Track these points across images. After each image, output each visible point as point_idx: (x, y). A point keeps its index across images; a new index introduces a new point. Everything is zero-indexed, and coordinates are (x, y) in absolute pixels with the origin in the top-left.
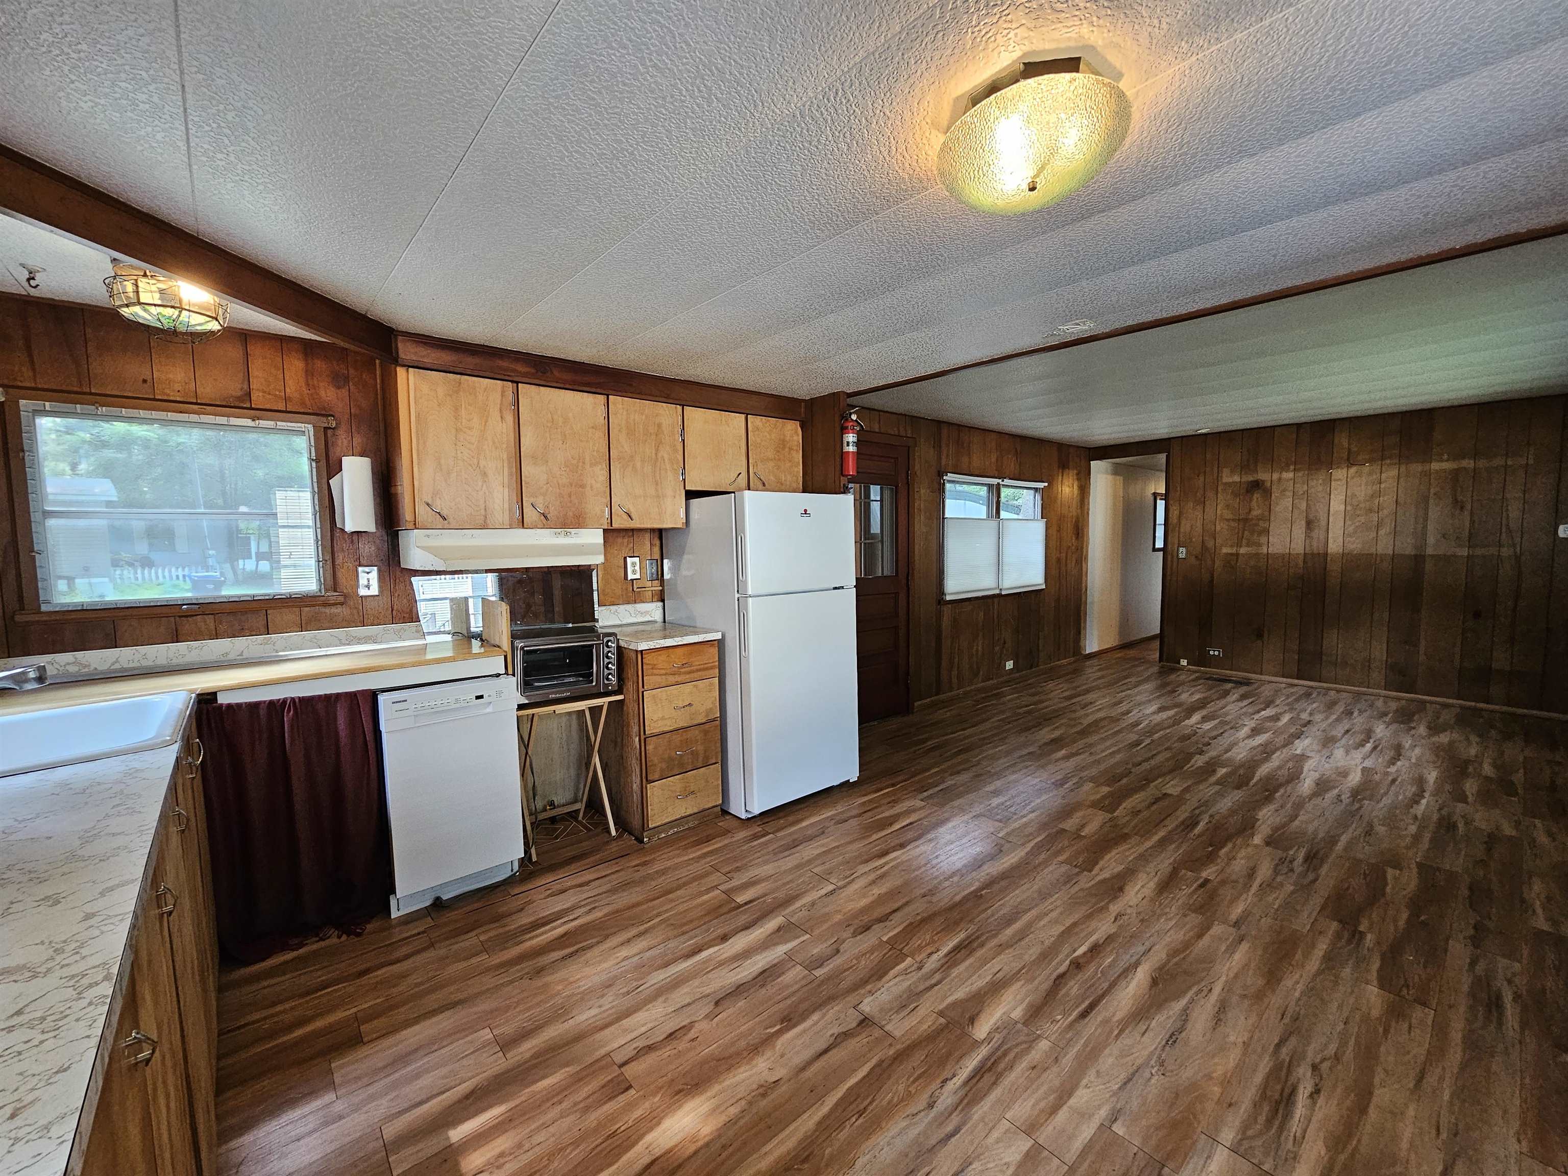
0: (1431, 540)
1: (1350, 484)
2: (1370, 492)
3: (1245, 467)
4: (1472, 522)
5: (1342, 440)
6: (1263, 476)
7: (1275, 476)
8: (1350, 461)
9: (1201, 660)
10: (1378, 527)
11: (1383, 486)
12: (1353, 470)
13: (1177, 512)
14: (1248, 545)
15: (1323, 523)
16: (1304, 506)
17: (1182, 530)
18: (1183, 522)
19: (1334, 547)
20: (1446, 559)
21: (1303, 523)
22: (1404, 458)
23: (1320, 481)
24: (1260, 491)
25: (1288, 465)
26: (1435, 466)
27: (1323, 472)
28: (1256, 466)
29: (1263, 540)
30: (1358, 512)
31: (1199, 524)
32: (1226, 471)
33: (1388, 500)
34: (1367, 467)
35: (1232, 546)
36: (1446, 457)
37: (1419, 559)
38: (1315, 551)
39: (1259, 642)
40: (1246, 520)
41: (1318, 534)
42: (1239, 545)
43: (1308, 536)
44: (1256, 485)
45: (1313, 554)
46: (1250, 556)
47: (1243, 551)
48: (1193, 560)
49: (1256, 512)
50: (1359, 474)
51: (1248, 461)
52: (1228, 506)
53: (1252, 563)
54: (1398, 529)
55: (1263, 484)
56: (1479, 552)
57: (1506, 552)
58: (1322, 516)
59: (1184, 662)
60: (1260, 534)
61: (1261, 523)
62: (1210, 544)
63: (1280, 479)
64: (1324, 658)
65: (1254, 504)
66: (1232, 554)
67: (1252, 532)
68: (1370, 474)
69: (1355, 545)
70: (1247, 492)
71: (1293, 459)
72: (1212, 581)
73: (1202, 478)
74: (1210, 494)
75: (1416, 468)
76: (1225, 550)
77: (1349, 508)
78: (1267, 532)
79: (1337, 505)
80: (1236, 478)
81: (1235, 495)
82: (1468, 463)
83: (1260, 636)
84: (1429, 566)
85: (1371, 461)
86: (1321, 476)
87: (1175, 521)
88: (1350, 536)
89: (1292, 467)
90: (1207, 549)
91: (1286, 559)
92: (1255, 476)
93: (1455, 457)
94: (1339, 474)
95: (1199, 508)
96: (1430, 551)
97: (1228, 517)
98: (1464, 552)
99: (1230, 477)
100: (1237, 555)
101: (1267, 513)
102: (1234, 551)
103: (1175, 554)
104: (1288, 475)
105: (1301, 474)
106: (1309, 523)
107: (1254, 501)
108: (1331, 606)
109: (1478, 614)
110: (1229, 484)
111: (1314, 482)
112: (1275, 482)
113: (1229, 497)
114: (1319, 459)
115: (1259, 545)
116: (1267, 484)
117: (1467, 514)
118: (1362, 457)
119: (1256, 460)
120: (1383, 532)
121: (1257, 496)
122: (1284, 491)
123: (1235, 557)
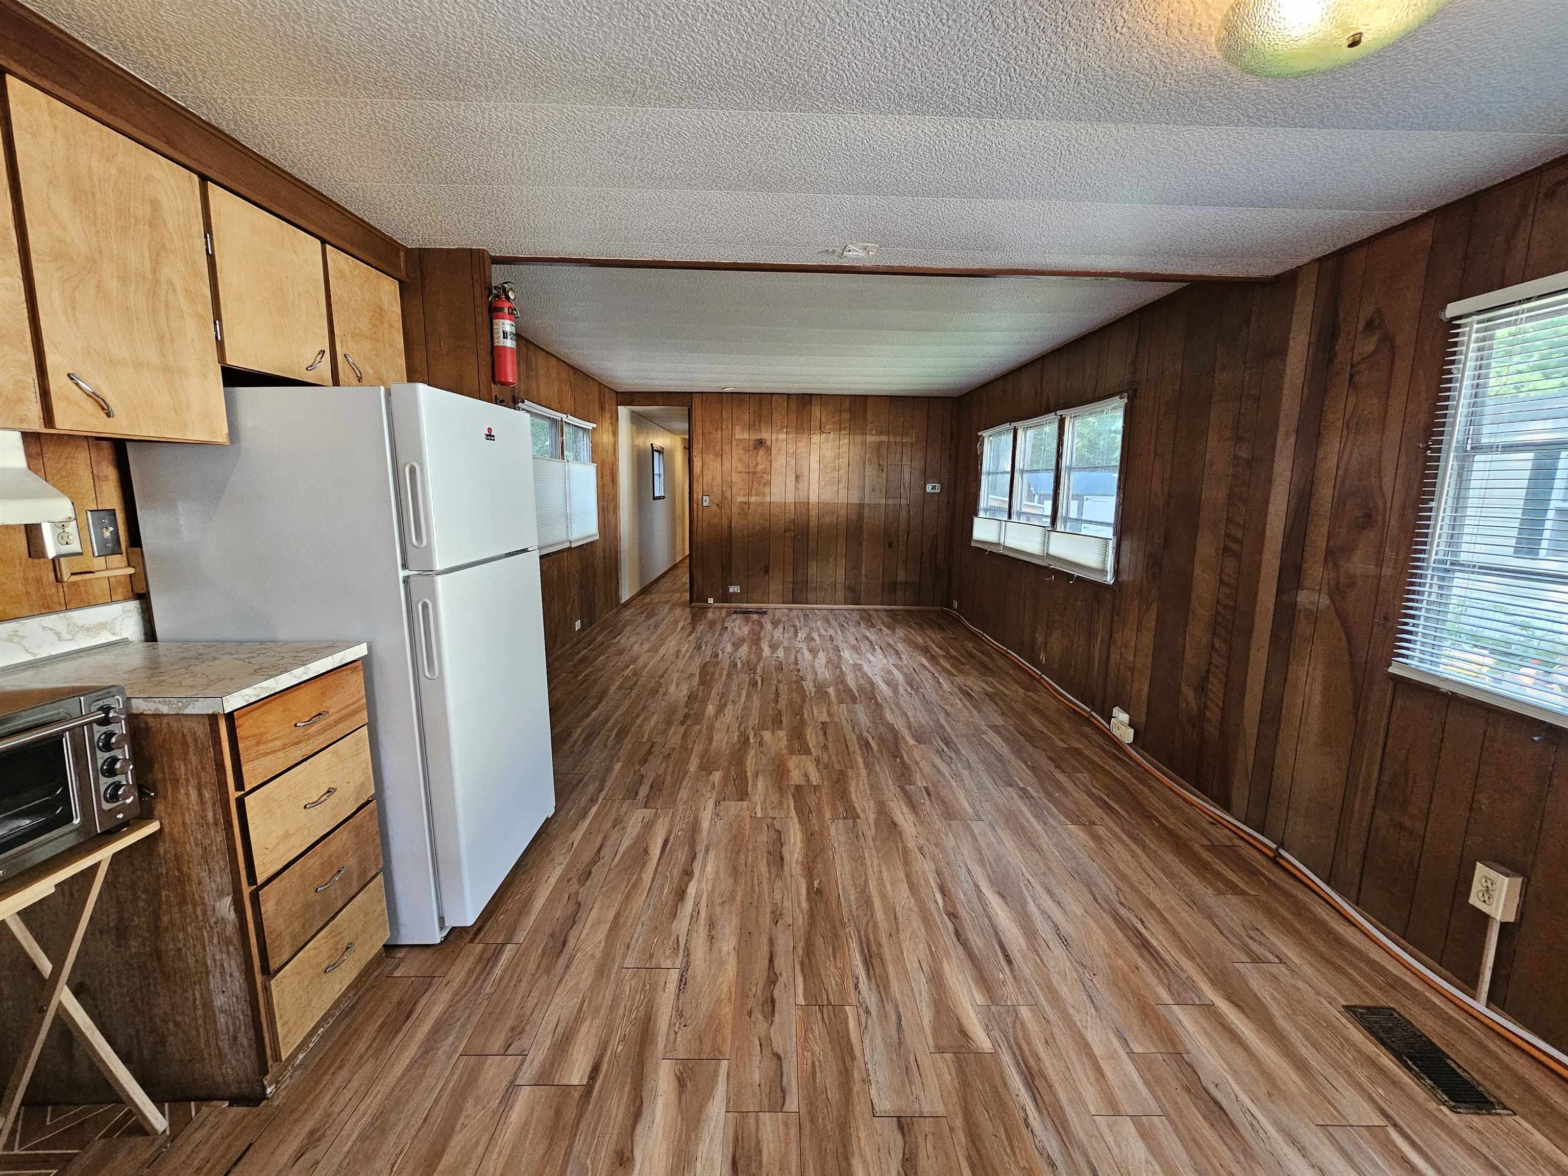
0: (867, 492)
1: (822, 447)
2: (833, 455)
3: (751, 427)
4: (887, 480)
5: (816, 411)
6: (765, 435)
7: (774, 436)
8: (821, 430)
9: (726, 597)
10: (839, 481)
11: (841, 451)
12: (824, 436)
13: (700, 464)
14: (757, 495)
15: (806, 478)
16: (793, 463)
17: (705, 480)
18: (705, 473)
19: (813, 499)
20: (876, 506)
21: (794, 477)
22: (852, 431)
23: (804, 443)
24: (763, 448)
25: (782, 428)
26: (869, 438)
27: (806, 436)
28: (760, 427)
29: (767, 490)
30: (827, 470)
31: (719, 476)
32: (738, 429)
33: (844, 461)
34: (831, 436)
35: (745, 496)
36: (874, 432)
37: (861, 506)
38: (802, 500)
39: (766, 577)
40: (754, 473)
41: (803, 486)
42: (750, 494)
43: (796, 488)
44: (760, 443)
45: (800, 503)
46: (757, 505)
47: (752, 500)
48: (714, 508)
49: (760, 467)
50: (827, 440)
51: (754, 421)
52: (740, 460)
53: (759, 510)
54: (850, 484)
55: (765, 443)
56: (890, 502)
57: (903, 501)
58: (806, 472)
59: (711, 601)
60: (765, 485)
61: (765, 475)
62: (728, 494)
63: (777, 440)
64: (809, 585)
65: (759, 460)
66: (745, 503)
67: (759, 484)
68: (834, 441)
69: (828, 496)
70: (755, 448)
71: (786, 424)
72: (730, 526)
73: (719, 433)
74: (726, 448)
75: (859, 439)
76: (740, 499)
77: (821, 467)
78: (768, 483)
79: (814, 465)
80: (746, 436)
81: (746, 450)
82: (884, 438)
83: (767, 572)
84: (866, 512)
85: (834, 430)
86: (804, 438)
87: (699, 472)
88: (821, 489)
89: (785, 430)
90: (726, 498)
91: (783, 506)
92: (760, 435)
93: (880, 433)
94: (815, 438)
95: (719, 460)
96: (867, 501)
97: (740, 470)
98: (883, 501)
99: (741, 434)
100: (748, 503)
101: (769, 468)
102: (745, 499)
103: (700, 503)
104: (782, 436)
105: (790, 436)
106: (797, 477)
107: (759, 457)
108: (812, 545)
109: (890, 545)
110: (740, 440)
111: (799, 444)
112: (774, 442)
113: (741, 452)
114: (802, 425)
115: (764, 495)
116: (769, 443)
117: (885, 475)
118: (828, 427)
119: (760, 421)
120: (841, 486)
121: (761, 452)
122: (780, 449)
123: (748, 506)
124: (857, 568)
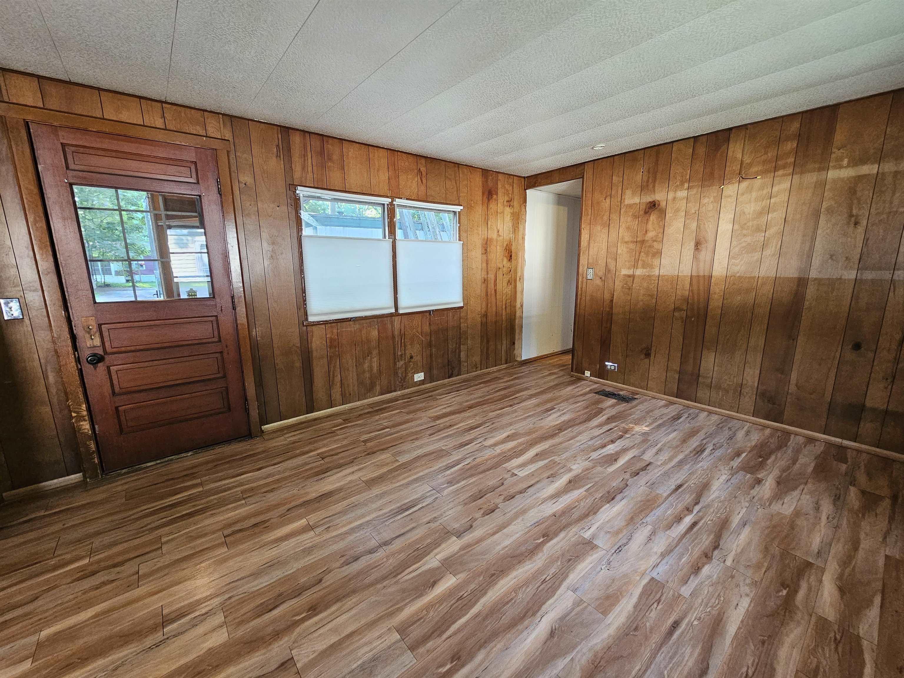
0: (816, 262)
1: (740, 199)
2: (758, 208)
3: (644, 188)
4: (866, 240)
5: (736, 151)
6: (659, 196)
7: (671, 195)
8: (742, 175)
9: (601, 374)
10: (764, 246)
11: (773, 200)
12: (744, 184)
14: (643, 267)
15: (710, 245)
16: (694, 225)
17: (591, 253)
18: (592, 245)
19: (719, 270)
21: (692, 244)
22: (798, 167)
23: (712, 199)
24: (656, 212)
25: (682, 183)
26: (832, 174)
27: (715, 188)
28: (654, 187)
29: (656, 262)
30: (745, 232)
31: (605, 248)
32: (628, 193)
33: (777, 216)
34: (759, 181)
35: (630, 268)
36: (845, 162)
37: (802, 281)
38: (701, 274)
39: (647, 361)
40: (643, 242)
41: (704, 255)
42: (635, 266)
43: (695, 258)
44: (653, 206)
45: (698, 276)
46: (644, 278)
47: (639, 272)
48: (598, 282)
49: (651, 234)
50: (749, 190)
51: (648, 181)
52: (628, 228)
53: (645, 285)
54: (784, 250)
55: (659, 205)
56: (869, 275)
58: (710, 237)
59: (588, 374)
60: (654, 255)
61: (655, 243)
62: (612, 266)
63: (674, 199)
64: (701, 379)
65: (650, 226)
66: (629, 276)
67: (647, 254)
68: (762, 188)
70: (646, 213)
71: (688, 177)
72: (612, 301)
73: (608, 200)
74: (614, 216)
75: (811, 178)
76: (624, 272)
77: (736, 227)
78: (658, 253)
79: (726, 225)
80: (637, 200)
81: (635, 217)
83: (648, 355)
84: (811, 291)
85: (764, 172)
86: (713, 191)
87: (586, 244)
88: (734, 258)
89: (686, 185)
90: (610, 271)
91: (675, 280)
92: (653, 196)
94: (731, 189)
95: (606, 230)
96: (813, 274)
97: (628, 240)
98: (852, 275)
99: (632, 199)
100: (633, 276)
101: (660, 235)
102: (630, 272)
103: (585, 276)
104: (682, 194)
105: (694, 191)
106: (698, 245)
107: (650, 223)
108: (711, 330)
109: (858, 346)
110: (630, 206)
111: (705, 201)
112: (670, 202)
113: (629, 219)
114: (712, 174)
115: (651, 267)
116: (663, 204)
117: (860, 230)
118: (754, 169)
119: (654, 181)
120: (768, 252)
121: (653, 217)
122: (677, 210)
123: (632, 279)
124: (782, 370)
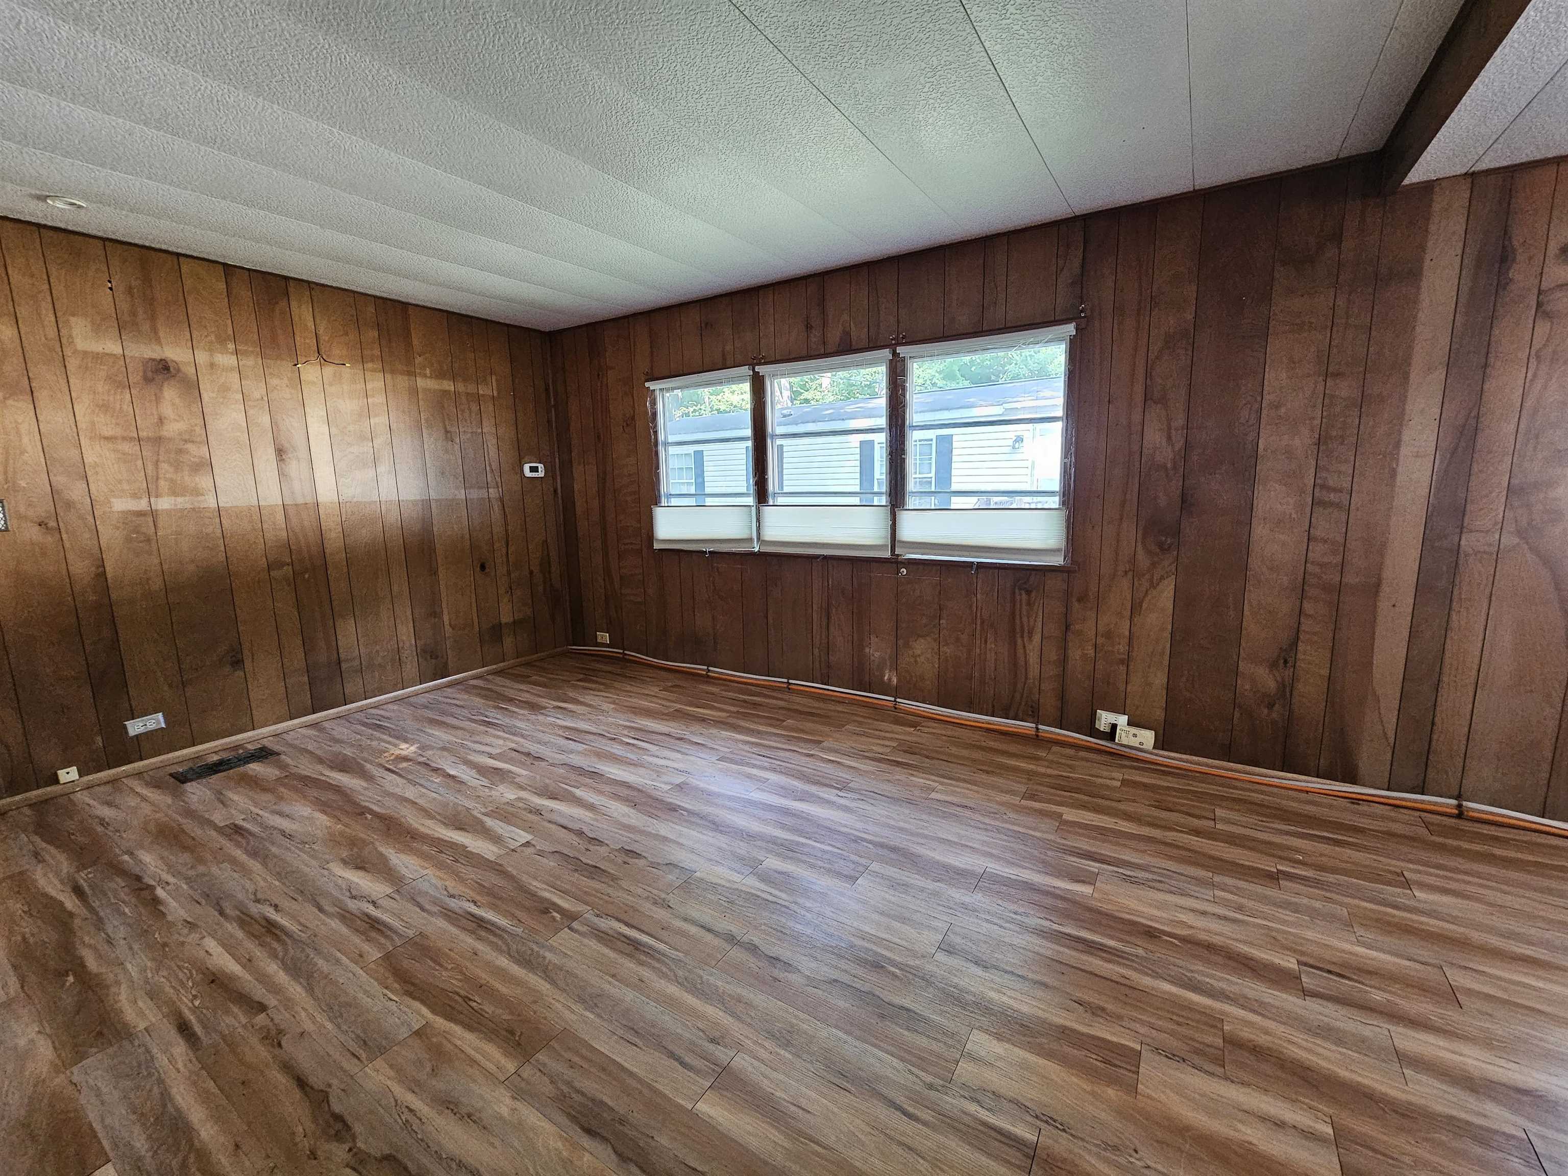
0: (431, 481)
1: (329, 392)
3: (127, 327)
4: (463, 459)
5: (303, 316)
6: (174, 351)
7: (202, 357)
8: (322, 355)
9: (115, 752)
10: (375, 461)
11: (370, 401)
12: (329, 370)
14: (174, 493)
15: (303, 453)
16: (265, 420)
19: (325, 495)
20: (451, 504)
21: (271, 450)
22: (386, 366)
23: (285, 381)
24: (176, 383)
25: (222, 340)
26: (421, 382)
27: (286, 365)
28: (152, 329)
29: (204, 482)
30: (346, 438)
31: (35, 444)
32: (78, 324)
33: (380, 422)
34: (346, 370)
35: (135, 496)
36: (428, 371)
37: (424, 505)
38: (300, 501)
39: (237, 676)
40: (156, 441)
41: (297, 472)
42: (152, 493)
43: (281, 476)
44: (163, 369)
45: (296, 506)
46: (182, 514)
47: (163, 504)
48: (37, 533)
49: (174, 428)
50: (338, 379)
51: (132, 311)
52: (103, 407)
53: (190, 528)
55: (178, 370)
56: (472, 495)
57: (493, 493)
58: (298, 442)
59: (70, 775)
60: (194, 469)
61: (189, 446)
62: (76, 492)
63: (211, 366)
64: (344, 666)
65: (167, 410)
66: (140, 514)
67: (177, 466)
68: (353, 381)
70: (147, 380)
71: (231, 332)
73: (10, 329)
74: (46, 373)
75: (403, 381)
76: (121, 505)
77: (334, 431)
78: (207, 465)
79: (318, 427)
80: (110, 348)
81: (118, 384)
82: (448, 385)
83: (238, 663)
85: (350, 360)
86: (284, 369)
88: (343, 476)
89: (230, 346)
90: (69, 505)
91: (255, 515)
92: (156, 349)
93: (440, 375)
94: (311, 373)
95: (25, 405)
96: (433, 495)
97: (110, 432)
98: (461, 495)
99: (94, 342)
100: (151, 514)
101: (199, 430)
102: (143, 505)
104: (226, 360)
105: (249, 361)
106: (280, 452)
107: (165, 402)
108: (338, 589)
109: (483, 567)
110: (92, 357)
111: (275, 381)
113: (101, 387)
115: (196, 492)
116: (189, 371)
117: (457, 447)
118: (335, 351)
120: (382, 469)
121: (170, 393)
122: (224, 390)
123: (150, 519)
124: (434, 614)
